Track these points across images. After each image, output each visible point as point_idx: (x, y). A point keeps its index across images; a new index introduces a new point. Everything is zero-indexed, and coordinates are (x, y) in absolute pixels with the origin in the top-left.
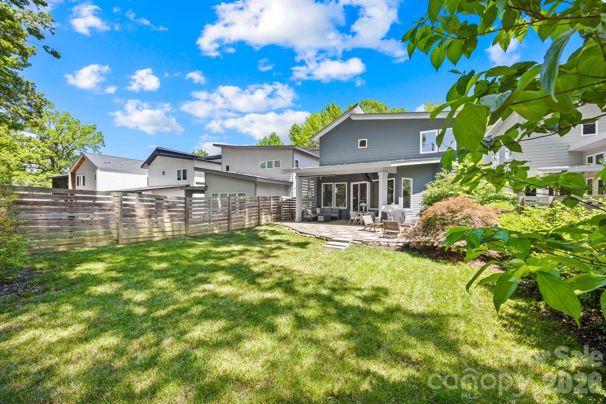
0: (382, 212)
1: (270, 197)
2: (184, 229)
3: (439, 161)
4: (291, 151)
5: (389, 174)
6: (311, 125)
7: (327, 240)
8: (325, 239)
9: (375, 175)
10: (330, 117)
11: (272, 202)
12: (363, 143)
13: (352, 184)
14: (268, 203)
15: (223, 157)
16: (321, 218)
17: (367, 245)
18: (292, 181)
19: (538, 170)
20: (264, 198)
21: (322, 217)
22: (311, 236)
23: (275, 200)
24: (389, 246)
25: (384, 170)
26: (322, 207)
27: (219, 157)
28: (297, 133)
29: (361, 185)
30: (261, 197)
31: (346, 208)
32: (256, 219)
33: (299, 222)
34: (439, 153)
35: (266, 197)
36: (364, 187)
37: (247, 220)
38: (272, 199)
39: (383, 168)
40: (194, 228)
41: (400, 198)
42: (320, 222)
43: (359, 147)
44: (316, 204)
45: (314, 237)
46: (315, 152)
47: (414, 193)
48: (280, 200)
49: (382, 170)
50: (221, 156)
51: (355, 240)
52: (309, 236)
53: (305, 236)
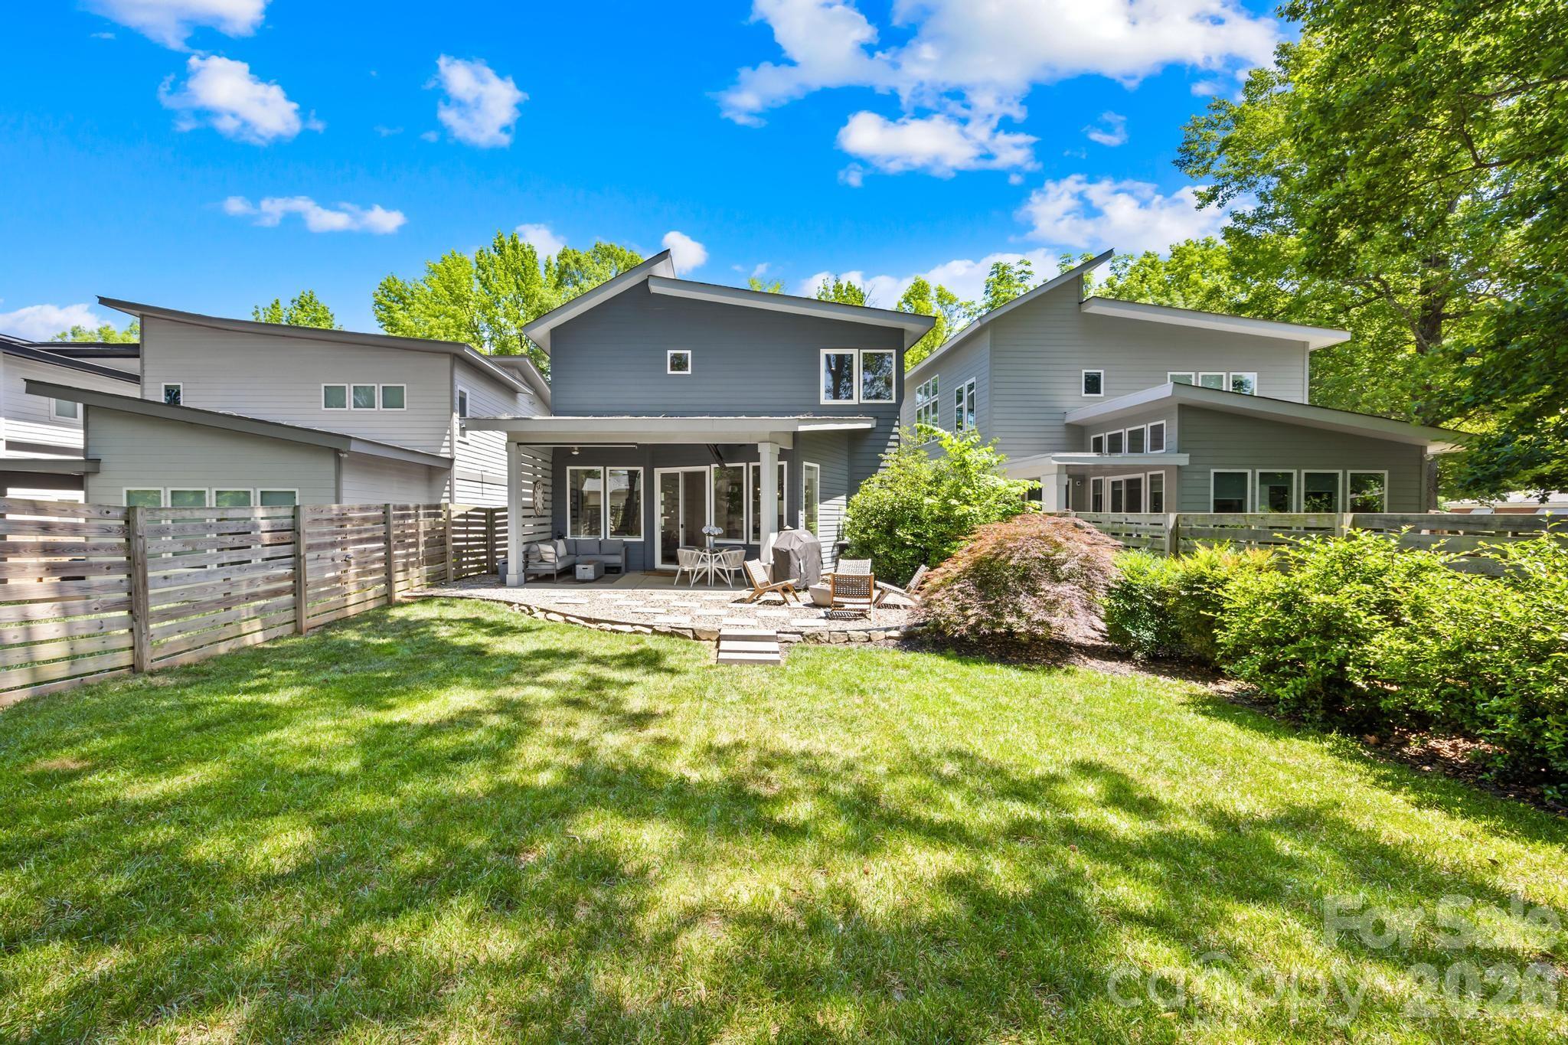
0: (775, 550)
1: (417, 508)
2: (127, 642)
3: (868, 426)
4: (446, 362)
5: (781, 450)
6: (446, 288)
7: (696, 638)
8: (691, 635)
9: (749, 452)
10: (506, 274)
11: (424, 524)
12: (679, 363)
13: (658, 472)
14: (410, 526)
15: (147, 352)
16: (585, 571)
17: (819, 642)
18: (448, 456)
19: (1054, 458)
20: (402, 508)
21: (591, 567)
22: (638, 628)
23: (429, 515)
24: (870, 640)
25: (772, 439)
26: (569, 537)
27: (131, 351)
28: (401, 306)
29: (687, 475)
30: (395, 508)
31: (642, 539)
32: (378, 582)
33: (518, 586)
34: (860, 405)
35: (407, 508)
36: (695, 482)
37: (352, 588)
38: (421, 512)
39: (772, 433)
40: (168, 632)
41: (800, 512)
42: (584, 583)
43: (669, 372)
44: (548, 528)
45: (649, 631)
46: (510, 371)
47: (822, 500)
48: (445, 515)
49: (767, 438)
50: (136, 346)
51: (786, 633)
52: (628, 629)
53: (613, 631)
